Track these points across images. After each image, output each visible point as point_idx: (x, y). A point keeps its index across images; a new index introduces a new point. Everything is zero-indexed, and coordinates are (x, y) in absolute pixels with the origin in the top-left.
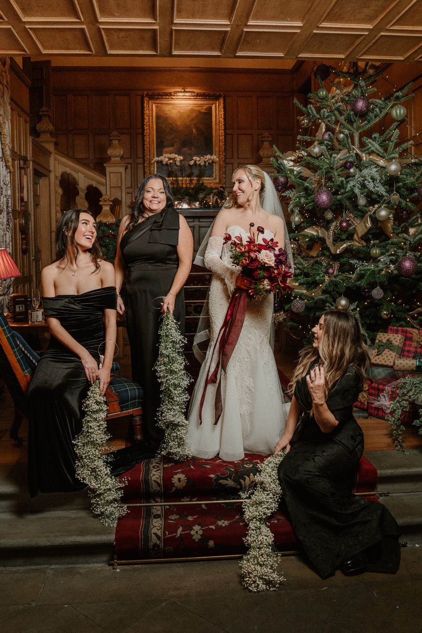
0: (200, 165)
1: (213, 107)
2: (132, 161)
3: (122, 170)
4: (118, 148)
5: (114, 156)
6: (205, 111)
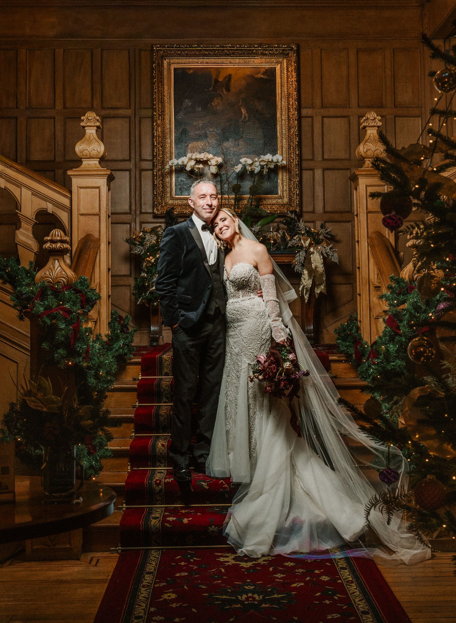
0: (252, 172)
1: (278, 67)
2: (131, 165)
3: (102, 182)
4: (95, 143)
5: (88, 156)
6: (262, 76)
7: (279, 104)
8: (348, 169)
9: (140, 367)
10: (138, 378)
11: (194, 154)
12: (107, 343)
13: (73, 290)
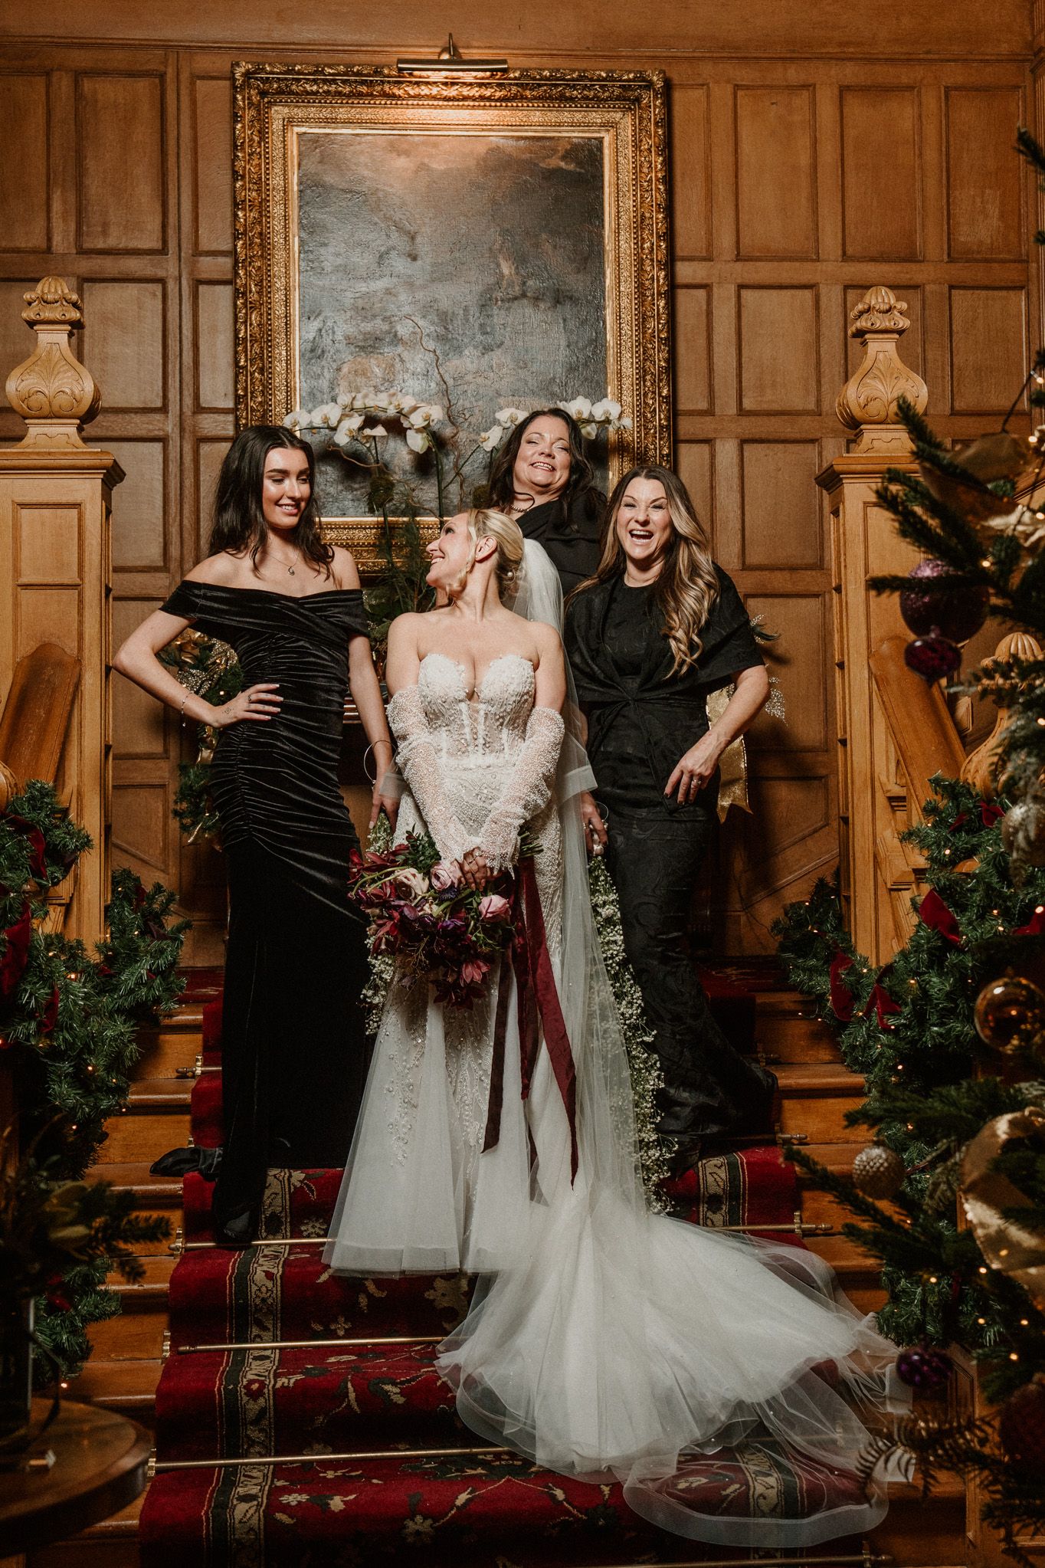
1: (609, 138)
2: (170, 426)
3: (88, 490)
4: (65, 372)
5: (46, 411)
6: (562, 164)
7: (609, 245)
8: (812, 441)
9: (200, 1036)
10: (194, 1072)
11: (359, 396)
12: (102, 970)
13: (7, 822)
